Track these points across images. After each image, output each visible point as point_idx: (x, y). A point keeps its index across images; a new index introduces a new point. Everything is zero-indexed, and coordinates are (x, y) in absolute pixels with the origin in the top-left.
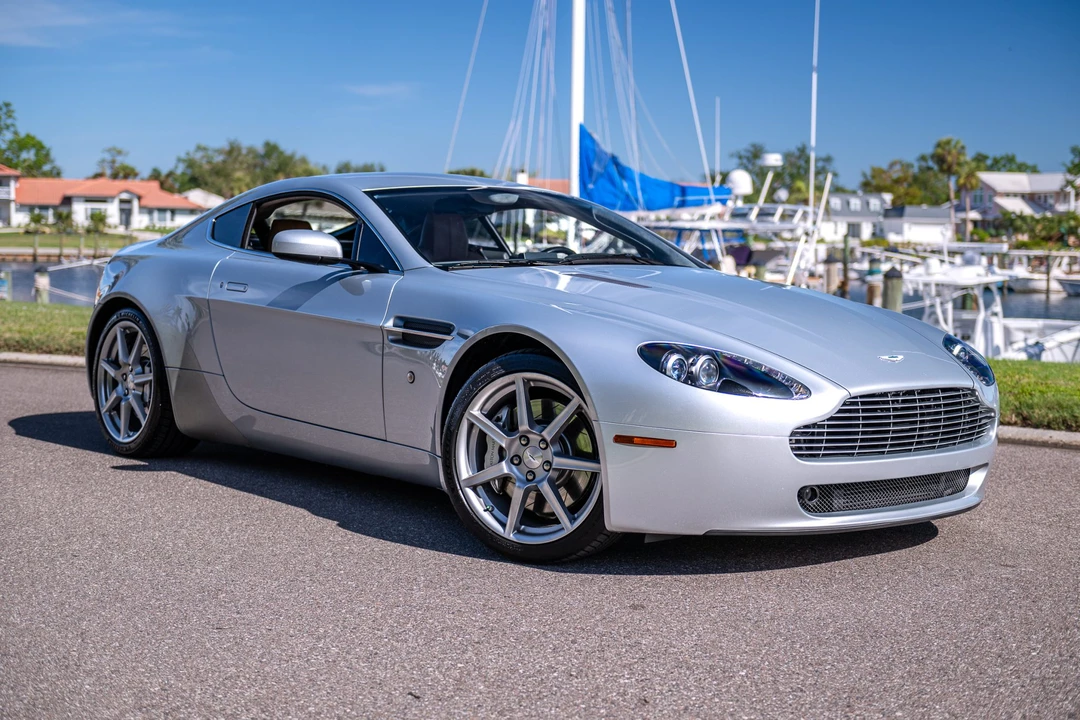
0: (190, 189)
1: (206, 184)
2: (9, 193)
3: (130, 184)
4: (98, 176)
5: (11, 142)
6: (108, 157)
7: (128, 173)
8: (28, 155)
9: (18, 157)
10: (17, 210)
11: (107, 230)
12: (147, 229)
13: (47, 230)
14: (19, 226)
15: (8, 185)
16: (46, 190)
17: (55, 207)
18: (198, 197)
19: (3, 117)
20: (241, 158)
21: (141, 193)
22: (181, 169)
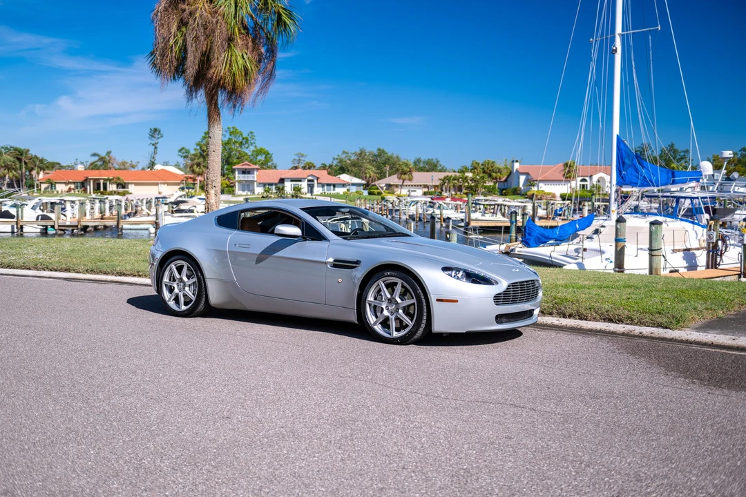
0: (340, 174)
1: (348, 171)
2: (254, 177)
3: (312, 172)
4: (296, 168)
5: (253, 151)
6: (297, 158)
7: (310, 166)
8: (261, 158)
9: (256, 159)
10: (257, 186)
11: (303, 196)
12: (321, 195)
13: (273, 196)
14: (258, 194)
15: (253, 174)
16: (271, 176)
17: (276, 184)
18: (345, 177)
19: (249, 139)
20: (366, 157)
21: (318, 176)
22: (335, 163)
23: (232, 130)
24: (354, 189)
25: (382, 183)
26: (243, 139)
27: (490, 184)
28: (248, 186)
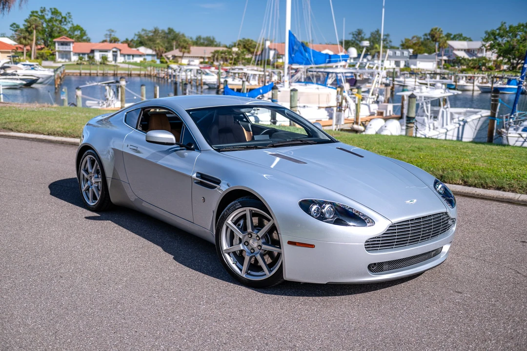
0: (140, 46)
1: (146, 44)
2: (70, 48)
3: (116, 45)
4: (104, 41)
5: (71, 28)
6: (108, 33)
7: (115, 40)
8: (77, 33)
9: (74, 33)
10: (74, 55)
11: (108, 63)
12: (123, 63)
13: (85, 63)
14: (74, 61)
15: (70, 45)
16: (85, 47)
17: (88, 54)
18: (142, 50)
19: (67, 18)
20: (159, 34)
21: (121, 48)
22: (136, 38)
23: (53, 10)
24: (149, 59)
25: (170, 55)
26: (62, 18)
27: (248, 56)
28: (66, 55)
